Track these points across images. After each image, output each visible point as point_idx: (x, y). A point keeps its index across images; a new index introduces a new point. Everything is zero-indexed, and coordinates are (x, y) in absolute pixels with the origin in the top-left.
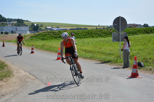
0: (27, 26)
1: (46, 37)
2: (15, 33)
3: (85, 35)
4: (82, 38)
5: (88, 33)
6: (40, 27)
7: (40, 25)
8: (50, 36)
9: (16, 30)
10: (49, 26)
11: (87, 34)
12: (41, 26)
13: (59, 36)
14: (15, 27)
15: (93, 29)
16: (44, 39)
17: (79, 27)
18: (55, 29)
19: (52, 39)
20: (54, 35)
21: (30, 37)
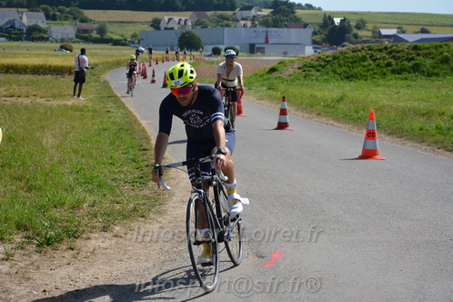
0: (305, 26)
1: (360, 68)
2: (262, 50)
6: (355, 31)
7: (353, 24)
8: (378, 65)
9: (267, 42)
10: (388, 25)
12: (358, 27)
13: (411, 64)
14: (261, 29)
16: (352, 76)
18: (411, 38)
19: (385, 74)
20: (392, 60)
21: (299, 68)
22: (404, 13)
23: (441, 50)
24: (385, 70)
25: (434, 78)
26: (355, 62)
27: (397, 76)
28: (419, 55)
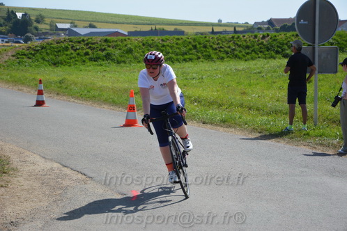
1: (64, 56)
3: (186, 54)
4: (177, 60)
5: (195, 47)
6: (35, 24)
7: (33, 18)
8: (78, 54)
10: (63, 20)
11: (190, 49)
12: (38, 21)
13: (104, 53)
15: (202, 34)
16: (58, 63)
17: (158, 27)
18: (83, 31)
19: (84, 61)
20: (89, 50)
21: (13, 56)
22: (74, 11)
23: (125, 43)
24: (84, 58)
25: (122, 64)
26: (60, 51)
27: (94, 63)
28: (109, 46)
